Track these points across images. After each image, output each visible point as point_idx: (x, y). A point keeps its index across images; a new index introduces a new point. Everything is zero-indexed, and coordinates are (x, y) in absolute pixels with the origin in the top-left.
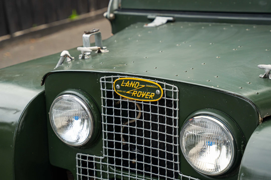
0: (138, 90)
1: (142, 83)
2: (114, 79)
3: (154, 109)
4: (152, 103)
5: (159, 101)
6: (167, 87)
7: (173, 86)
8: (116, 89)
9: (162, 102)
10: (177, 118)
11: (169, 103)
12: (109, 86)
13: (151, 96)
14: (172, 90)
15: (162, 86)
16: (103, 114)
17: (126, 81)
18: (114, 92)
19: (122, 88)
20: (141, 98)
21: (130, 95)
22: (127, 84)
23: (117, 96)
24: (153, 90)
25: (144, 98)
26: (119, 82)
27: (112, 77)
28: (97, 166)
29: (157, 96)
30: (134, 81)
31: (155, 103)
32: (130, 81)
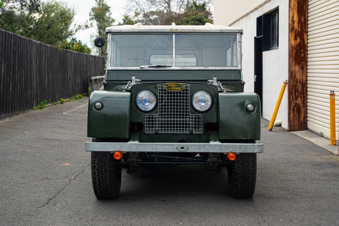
0: (174, 87)
1: (176, 84)
2: (164, 84)
3: (180, 93)
4: (180, 91)
5: (183, 90)
6: (186, 85)
7: (188, 84)
8: (165, 88)
9: (184, 90)
10: (189, 95)
11: (187, 90)
12: (162, 87)
13: (180, 89)
14: (188, 86)
15: (184, 85)
16: (159, 98)
17: (170, 84)
18: (164, 89)
19: (168, 87)
20: (176, 90)
21: (171, 89)
22: (170, 86)
23: (165, 90)
24: (181, 86)
25: (177, 90)
26: (167, 85)
27: (163, 84)
28: (156, 118)
29: (182, 88)
30: (173, 84)
31: (181, 91)
32: (171, 84)
